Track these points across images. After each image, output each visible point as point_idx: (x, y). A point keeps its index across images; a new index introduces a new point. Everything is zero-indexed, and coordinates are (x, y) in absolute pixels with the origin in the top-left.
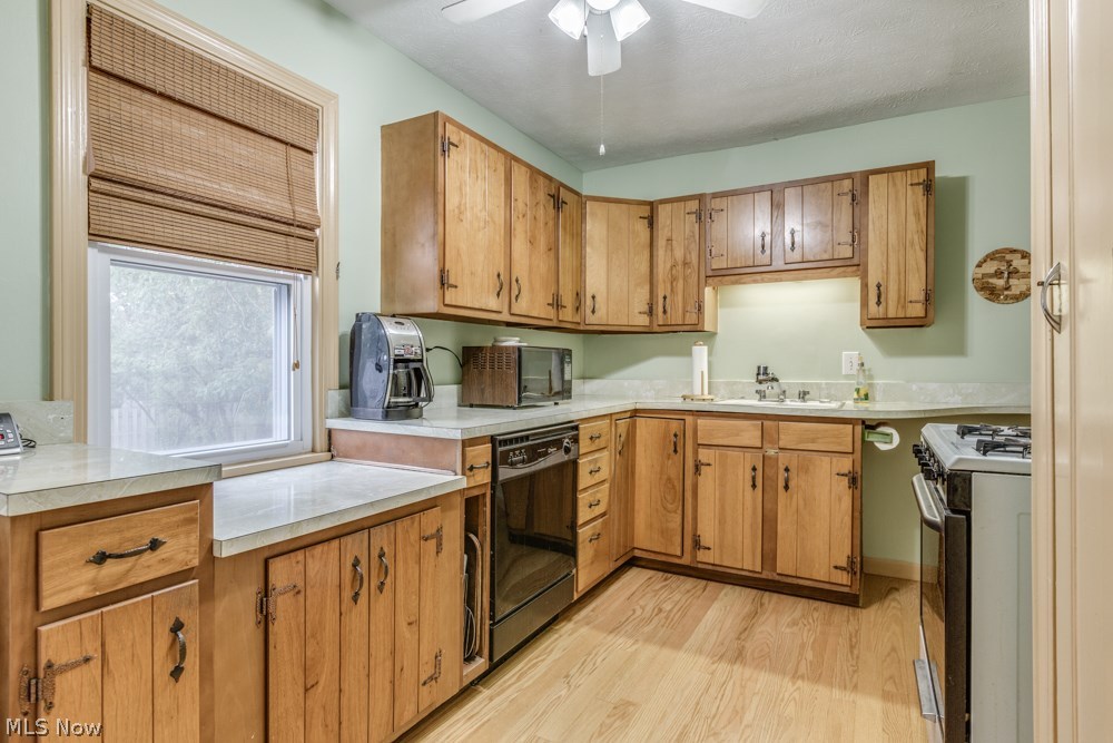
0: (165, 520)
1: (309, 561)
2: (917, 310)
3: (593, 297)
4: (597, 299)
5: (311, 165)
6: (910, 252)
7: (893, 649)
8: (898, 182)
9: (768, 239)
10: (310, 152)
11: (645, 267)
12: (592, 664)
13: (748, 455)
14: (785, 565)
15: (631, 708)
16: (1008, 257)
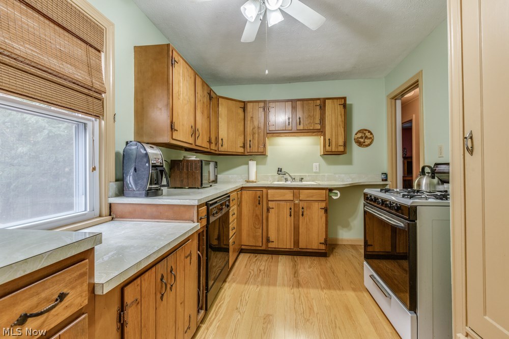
0: (67, 279)
1: (143, 282)
2: (341, 149)
3: (222, 139)
4: (224, 140)
5: (99, 58)
6: (339, 128)
7: (346, 271)
8: (335, 103)
9: (291, 120)
10: (99, 51)
11: (242, 128)
12: (245, 300)
13: (288, 204)
14: (302, 245)
15: (271, 317)
16: (365, 132)
